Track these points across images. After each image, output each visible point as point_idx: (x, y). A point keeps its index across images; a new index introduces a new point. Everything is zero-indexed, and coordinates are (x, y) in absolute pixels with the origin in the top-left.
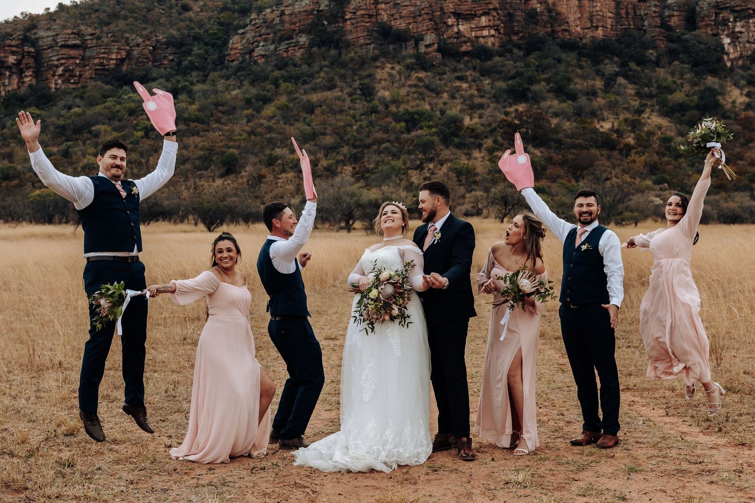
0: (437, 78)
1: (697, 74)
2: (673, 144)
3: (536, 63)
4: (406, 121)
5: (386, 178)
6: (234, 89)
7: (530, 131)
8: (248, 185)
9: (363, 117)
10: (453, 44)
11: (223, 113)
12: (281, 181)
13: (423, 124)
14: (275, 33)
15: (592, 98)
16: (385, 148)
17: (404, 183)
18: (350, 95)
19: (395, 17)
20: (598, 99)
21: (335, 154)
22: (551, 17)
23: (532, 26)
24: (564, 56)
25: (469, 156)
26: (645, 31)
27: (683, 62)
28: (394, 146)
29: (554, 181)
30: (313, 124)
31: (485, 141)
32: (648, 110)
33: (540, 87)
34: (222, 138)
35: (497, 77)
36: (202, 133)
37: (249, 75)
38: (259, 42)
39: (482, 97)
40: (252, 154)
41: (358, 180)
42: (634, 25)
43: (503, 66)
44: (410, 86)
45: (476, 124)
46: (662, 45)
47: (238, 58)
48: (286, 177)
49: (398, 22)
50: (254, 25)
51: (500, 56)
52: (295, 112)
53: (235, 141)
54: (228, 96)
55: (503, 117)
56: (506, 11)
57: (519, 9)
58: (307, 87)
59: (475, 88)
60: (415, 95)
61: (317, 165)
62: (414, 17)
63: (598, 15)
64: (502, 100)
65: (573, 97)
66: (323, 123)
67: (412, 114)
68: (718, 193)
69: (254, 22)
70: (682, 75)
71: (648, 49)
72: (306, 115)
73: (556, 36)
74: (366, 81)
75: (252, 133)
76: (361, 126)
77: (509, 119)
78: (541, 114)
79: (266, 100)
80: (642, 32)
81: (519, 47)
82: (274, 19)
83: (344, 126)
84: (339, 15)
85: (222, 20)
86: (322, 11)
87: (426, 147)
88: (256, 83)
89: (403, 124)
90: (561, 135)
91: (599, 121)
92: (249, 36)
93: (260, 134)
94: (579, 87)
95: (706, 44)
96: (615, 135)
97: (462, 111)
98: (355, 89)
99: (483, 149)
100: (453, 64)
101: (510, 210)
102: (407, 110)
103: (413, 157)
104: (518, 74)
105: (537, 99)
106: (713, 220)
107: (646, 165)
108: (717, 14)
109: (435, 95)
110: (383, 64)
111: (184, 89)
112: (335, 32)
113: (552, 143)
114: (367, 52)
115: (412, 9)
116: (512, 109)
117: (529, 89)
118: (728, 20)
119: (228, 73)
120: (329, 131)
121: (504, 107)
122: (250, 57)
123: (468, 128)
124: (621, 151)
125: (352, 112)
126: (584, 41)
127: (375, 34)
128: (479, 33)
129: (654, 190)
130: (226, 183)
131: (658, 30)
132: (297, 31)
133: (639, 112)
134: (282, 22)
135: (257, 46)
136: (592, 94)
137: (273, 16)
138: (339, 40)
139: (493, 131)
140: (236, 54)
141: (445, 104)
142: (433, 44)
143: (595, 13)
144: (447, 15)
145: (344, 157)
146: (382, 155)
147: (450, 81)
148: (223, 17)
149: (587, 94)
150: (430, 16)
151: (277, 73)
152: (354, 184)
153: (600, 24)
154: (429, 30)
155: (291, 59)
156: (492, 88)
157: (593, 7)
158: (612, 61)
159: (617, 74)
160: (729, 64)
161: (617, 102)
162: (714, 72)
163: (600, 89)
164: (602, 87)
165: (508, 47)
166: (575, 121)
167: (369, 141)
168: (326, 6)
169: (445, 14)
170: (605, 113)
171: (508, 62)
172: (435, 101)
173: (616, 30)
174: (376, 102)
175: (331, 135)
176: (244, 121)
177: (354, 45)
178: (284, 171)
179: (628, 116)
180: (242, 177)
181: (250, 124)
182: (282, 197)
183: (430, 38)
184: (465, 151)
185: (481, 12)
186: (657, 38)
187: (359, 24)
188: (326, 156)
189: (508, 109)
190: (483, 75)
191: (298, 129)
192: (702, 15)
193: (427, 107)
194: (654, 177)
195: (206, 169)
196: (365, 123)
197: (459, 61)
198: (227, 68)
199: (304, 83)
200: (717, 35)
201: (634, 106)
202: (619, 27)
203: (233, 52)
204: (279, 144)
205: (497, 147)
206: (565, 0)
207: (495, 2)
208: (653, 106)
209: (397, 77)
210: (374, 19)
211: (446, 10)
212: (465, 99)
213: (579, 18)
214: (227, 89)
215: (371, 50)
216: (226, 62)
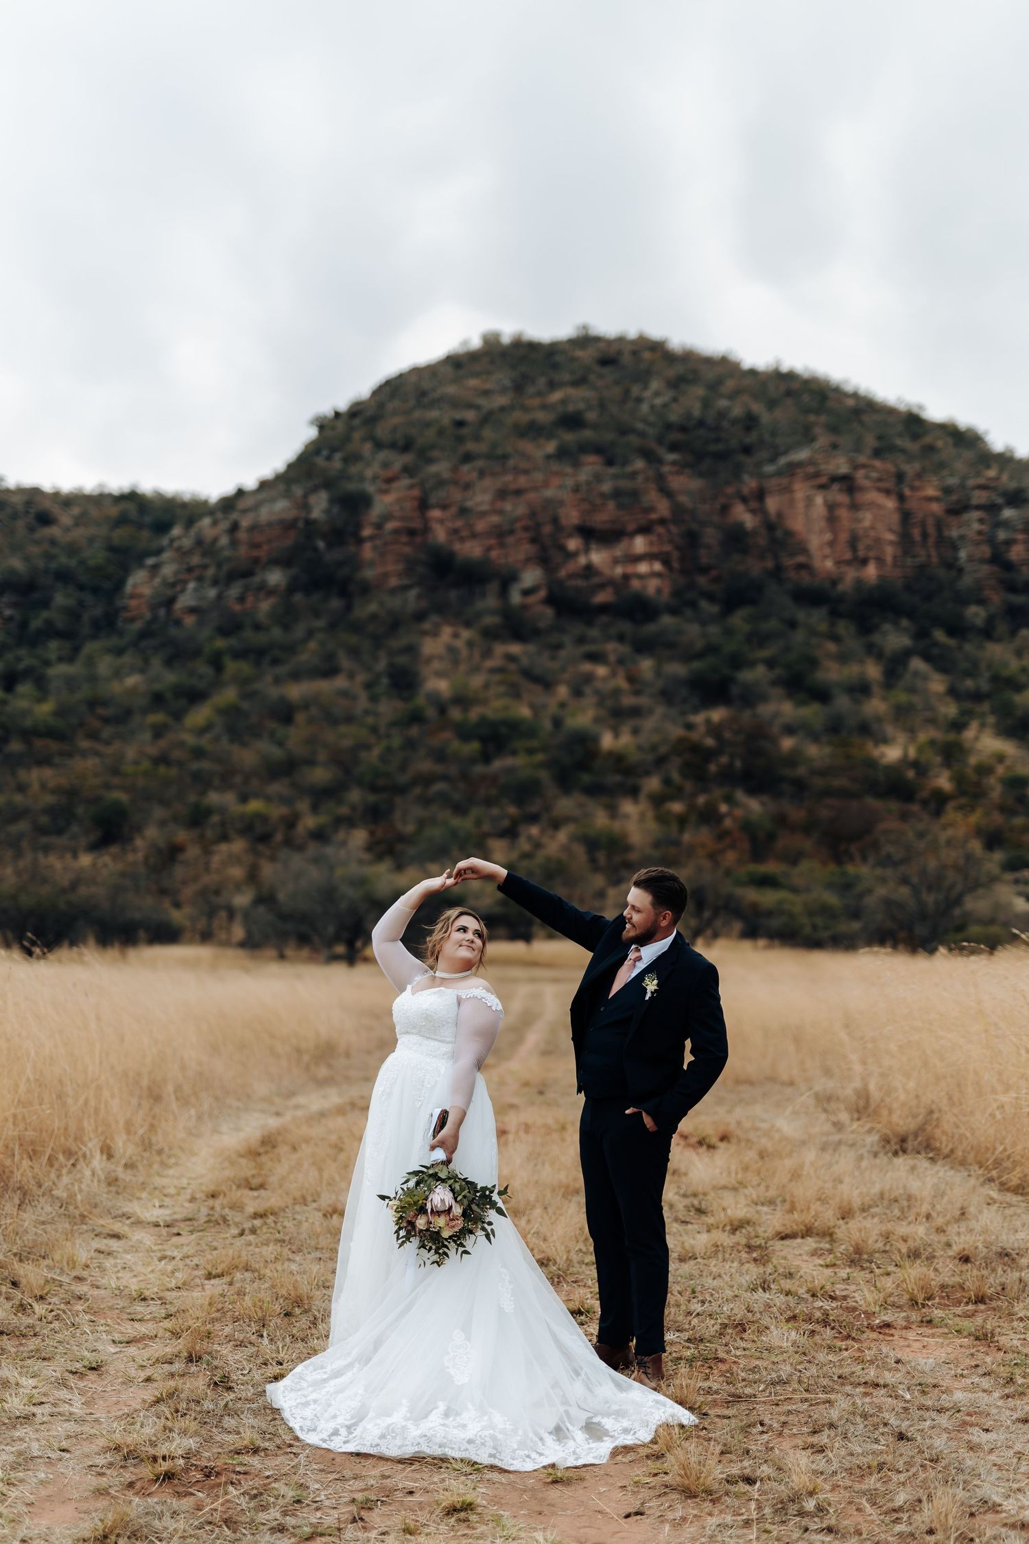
0: (546, 655)
3: (747, 628)
4: (484, 740)
5: (438, 853)
6: (130, 674)
7: (738, 764)
8: (147, 865)
9: (393, 730)
10: (578, 589)
11: (106, 720)
12: (217, 857)
13: (518, 744)
14: (219, 565)
15: (861, 698)
16: (439, 793)
18: (368, 686)
19: (461, 534)
20: (875, 701)
21: (331, 805)
22: (774, 540)
23: (737, 557)
25: (613, 811)
26: (960, 571)
28: (456, 789)
29: (794, 863)
30: (290, 744)
31: (645, 780)
32: (975, 723)
33: (756, 675)
34: (99, 769)
35: (668, 654)
36: (57, 760)
37: (163, 646)
38: (185, 582)
39: (637, 693)
40: (160, 801)
41: (379, 858)
42: (939, 556)
43: (679, 633)
44: (493, 671)
45: (627, 745)
46: (997, 598)
47: (143, 614)
48: (230, 851)
49: (468, 545)
50: (178, 549)
51: (674, 611)
52: (254, 719)
53: (125, 775)
54: (116, 688)
55: (681, 732)
56: (684, 527)
57: (711, 523)
58: (281, 670)
59: (622, 675)
60: (502, 689)
61: (294, 826)
62: (500, 536)
63: (867, 536)
64: (678, 700)
65: (822, 695)
66: (311, 741)
67: (493, 725)
69: (176, 544)
71: (968, 604)
72: (274, 726)
73: (784, 577)
74: (402, 660)
75: (162, 759)
76: (389, 750)
77: (695, 736)
78: (759, 726)
79: (195, 696)
80: (954, 571)
81: (711, 597)
82: (215, 540)
83: (354, 749)
84: (350, 529)
85: (116, 542)
86: (315, 522)
87: (524, 791)
88: (176, 662)
89: (476, 745)
90: (801, 771)
91: (876, 746)
92: (168, 571)
93: (180, 764)
94: (833, 676)
96: (911, 773)
97: (597, 720)
98: (378, 675)
99: (642, 797)
100: (577, 628)
102: (484, 717)
103: (495, 811)
104: (711, 649)
105: (750, 698)
107: (979, 831)
109: (538, 688)
110: (437, 626)
111: (28, 673)
112: (339, 564)
113: (785, 787)
114: (405, 603)
115: (495, 519)
116: (699, 719)
117: (732, 679)
119: (122, 643)
120: (322, 756)
121: (683, 713)
122: (169, 612)
123: (611, 754)
124: (925, 803)
125: (370, 720)
126: (841, 588)
127: (421, 569)
128: (630, 569)
130: (100, 862)
131: (986, 567)
132: (264, 562)
133: (958, 726)
134: (234, 543)
135: (183, 591)
136: (861, 689)
137: (214, 531)
138: (348, 580)
139: (661, 761)
140: (139, 606)
141: (562, 705)
142: (538, 588)
143: (861, 533)
144: (566, 533)
145: (353, 809)
146: (433, 807)
147: (573, 661)
148: (118, 536)
149: (851, 690)
150: (531, 534)
151: (220, 643)
152: (371, 863)
153: (872, 554)
154: (528, 560)
155: (249, 616)
156: (658, 675)
157: (859, 521)
158: (896, 624)
159: (907, 654)
161: (911, 707)
163: (876, 681)
164: (881, 678)
165: (690, 596)
166: (829, 743)
167: (403, 779)
168: (324, 512)
169: (561, 529)
170: (890, 730)
171: (688, 626)
172: (542, 699)
173: (903, 567)
174: (420, 700)
175: (324, 765)
176: (147, 736)
177: (377, 588)
178: (224, 838)
179: (935, 734)
180: (134, 850)
181: (160, 742)
183: (531, 577)
184: (605, 801)
185: (633, 527)
186: (984, 583)
187: (389, 549)
188: (315, 808)
189: (691, 718)
190: (638, 651)
191: (258, 752)
194: (999, 856)
195: (60, 832)
196: (396, 742)
197: (589, 624)
198: (121, 634)
199: (275, 662)
201: (946, 716)
202: (909, 561)
203: (133, 603)
204: (216, 782)
205: (670, 792)
206: (800, 505)
207: (663, 508)
208: (983, 715)
209: (464, 653)
210: (418, 540)
211: (564, 522)
212: (602, 698)
213: (832, 544)
214: (118, 674)
215: (412, 599)
216: (120, 624)
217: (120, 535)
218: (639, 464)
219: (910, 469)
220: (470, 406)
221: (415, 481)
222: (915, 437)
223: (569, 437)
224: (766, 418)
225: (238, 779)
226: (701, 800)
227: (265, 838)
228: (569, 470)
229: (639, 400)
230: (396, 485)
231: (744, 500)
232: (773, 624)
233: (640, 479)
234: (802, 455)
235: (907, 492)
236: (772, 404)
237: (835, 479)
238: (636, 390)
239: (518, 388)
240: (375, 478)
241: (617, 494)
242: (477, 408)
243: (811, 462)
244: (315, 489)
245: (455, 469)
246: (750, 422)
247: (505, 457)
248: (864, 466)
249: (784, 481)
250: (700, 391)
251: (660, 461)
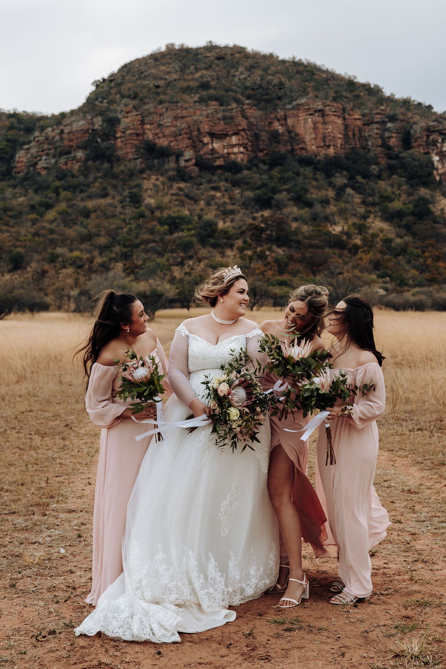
0: (195, 188)
1: (412, 186)
2: (393, 244)
3: (279, 176)
4: (169, 225)
5: (152, 273)
6: (20, 197)
7: (274, 234)
8: (33, 279)
9: (132, 221)
10: (208, 159)
11: (11, 217)
12: (61, 275)
13: (183, 227)
14: (56, 149)
15: (326, 205)
16: (152, 248)
17: (168, 277)
18: (121, 202)
19: (159, 136)
20: (331, 207)
21: (108, 253)
22: (291, 137)
23: (275, 145)
24: (301, 170)
25: (223, 254)
26: (369, 150)
27: (400, 176)
28: (159, 246)
29: (295, 276)
30: (89, 227)
31: (236, 241)
32: (372, 216)
33: (282, 196)
34: (10, 238)
35: (246, 187)
37: (33, 184)
38: (41, 156)
39: (233, 204)
40: (36, 252)
41: (128, 275)
42: (360, 144)
43: (251, 178)
44: (172, 195)
45: (229, 227)
46: (383, 162)
47: (23, 170)
48: (67, 273)
49: (162, 140)
50: (38, 141)
51: (249, 169)
52: (74, 216)
53: (21, 241)
54: (14, 203)
55: (251, 221)
56: (253, 132)
57: (264, 130)
58: (84, 195)
59: (227, 196)
60: (177, 203)
61: (92, 262)
62: (175, 136)
63: (330, 136)
64: (250, 207)
65: (309, 204)
66: (98, 226)
67: (173, 219)
68: (430, 285)
69: (37, 139)
70: (400, 186)
71: (371, 165)
72: (82, 219)
73: (295, 153)
74: (135, 190)
75: (36, 234)
76: (130, 229)
77: (256, 223)
78: (283, 219)
79: (48, 206)
80: (366, 150)
81: (264, 163)
82: (54, 137)
83: (116, 229)
84: (111, 134)
85: (9, 137)
86: (96, 130)
87: (186, 247)
88: (39, 192)
89: (166, 227)
90: (300, 237)
91: (331, 226)
92: (33, 151)
93: (44, 236)
94: (314, 196)
95: (419, 161)
96: (345, 237)
97: (216, 216)
98: (125, 197)
99: (235, 248)
100: (208, 176)
101: (258, 300)
102: (169, 215)
103: (175, 255)
104: (264, 185)
105: (279, 206)
106: (428, 308)
107: (371, 261)
108: (428, 136)
109: (193, 203)
110: (149, 175)
112: (107, 148)
113: (293, 244)
114: (136, 166)
115: (173, 129)
116: (258, 215)
117: (272, 198)
118: (437, 141)
119: (15, 183)
120: (103, 233)
121: (252, 213)
122: (34, 169)
123: (221, 230)
124: (350, 250)
125: (122, 217)
126: (318, 158)
127: (142, 151)
128: (230, 150)
129: (378, 283)
130: (13, 277)
131: (379, 149)
132: (75, 147)
133: (365, 217)
134: (62, 139)
135: (40, 160)
136: (326, 202)
137: (53, 134)
138: (111, 155)
139: (243, 233)
140: (21, 166)
141: (202, 210)
142: (192, 159)
143: (327, 134)
144: (203, 135)
145: (117, 254)
146: (149, 254)
147: (206, 190)
148: (10, 135)
149: (321, 202)
150: (188, 136)
151: (58, 183)
152: (123, 278)
153: (332, 143)
154: (187, 147)
155: (69, 171)
156: (242, 196)
157: (326, 129)
158: (342, 174)
159: (346, 186)
160: (438, 178)
161: (346, 209)
162: (426, 185)
163: (332, 198)
164: (334, 197)
165: (256, 162)
166: (312, 225)
167: (137, 241)
168: (100, 126)
169: (201, 133)
170: (337, 219)
171: (254, 175)
172: (194, 207)
173: (345, 149)
174: (143, 208)
175: (104, 236)
176: (29, 224)
177: (124, 159)
178: (64, 267)
179: (356, 220)
180: (28, 272)
181: (35, 227)
182: (63, 290)
183: (189, 154)
184: (219, 250)
185: (231, 132)
186: (378, 155)
187: (128, 142)
188: (101, 254)
189: (255, 215)
190: (234, 186)
191: (76, 231)
192: (415, 137)
193: (187, 213)
194: (378, 272)
196: (133, 226)
197: (213, 174)
198: (14, 178)
199: (81, 191)
200: (427, 153)
201: (360, 213)
202: (347, 146)
203: (19, 165)
204: (59, 244)
205: (247, 246)
206: (302, 122)
207: (244, 124)
208: (376, 212)
209: (161, 187)
210: (141, 138)
211: (202, 131)
212: (219, 206)
213: (314, 139)
214: (14, 196)
215: (139, 164)
216: (13, 173)
217: (11, 134)
218: (234, 105)
219: (348, 106)
220: (162, 79)
221: (139, 113)
222: (351, 91)
223: (204, 93)
224: (288, 84)
225: (69, 242)
226: (259, 249)
227: (81, 267)
228: (204, 108)
229: (234, 76)
230: (130, 114)
231: (278, 120)
232: (290, 174)
233: (234, 111)
234: (303, 101)
235: (347, 117)
236: (290, 78)
237: (316, 111)
238: (232, 72)
239: (182, 70)
240: (122, 111)
241: (224, 118)
242: (166, 79)
243: (307, 104)
244: (96, 115)
245: (156, 107)
246: (281, 85)
247: (177, 102)
248: (328, 105)
249: (295, 112)
250: (260, 72)
251: (243, 104)
